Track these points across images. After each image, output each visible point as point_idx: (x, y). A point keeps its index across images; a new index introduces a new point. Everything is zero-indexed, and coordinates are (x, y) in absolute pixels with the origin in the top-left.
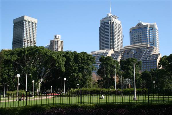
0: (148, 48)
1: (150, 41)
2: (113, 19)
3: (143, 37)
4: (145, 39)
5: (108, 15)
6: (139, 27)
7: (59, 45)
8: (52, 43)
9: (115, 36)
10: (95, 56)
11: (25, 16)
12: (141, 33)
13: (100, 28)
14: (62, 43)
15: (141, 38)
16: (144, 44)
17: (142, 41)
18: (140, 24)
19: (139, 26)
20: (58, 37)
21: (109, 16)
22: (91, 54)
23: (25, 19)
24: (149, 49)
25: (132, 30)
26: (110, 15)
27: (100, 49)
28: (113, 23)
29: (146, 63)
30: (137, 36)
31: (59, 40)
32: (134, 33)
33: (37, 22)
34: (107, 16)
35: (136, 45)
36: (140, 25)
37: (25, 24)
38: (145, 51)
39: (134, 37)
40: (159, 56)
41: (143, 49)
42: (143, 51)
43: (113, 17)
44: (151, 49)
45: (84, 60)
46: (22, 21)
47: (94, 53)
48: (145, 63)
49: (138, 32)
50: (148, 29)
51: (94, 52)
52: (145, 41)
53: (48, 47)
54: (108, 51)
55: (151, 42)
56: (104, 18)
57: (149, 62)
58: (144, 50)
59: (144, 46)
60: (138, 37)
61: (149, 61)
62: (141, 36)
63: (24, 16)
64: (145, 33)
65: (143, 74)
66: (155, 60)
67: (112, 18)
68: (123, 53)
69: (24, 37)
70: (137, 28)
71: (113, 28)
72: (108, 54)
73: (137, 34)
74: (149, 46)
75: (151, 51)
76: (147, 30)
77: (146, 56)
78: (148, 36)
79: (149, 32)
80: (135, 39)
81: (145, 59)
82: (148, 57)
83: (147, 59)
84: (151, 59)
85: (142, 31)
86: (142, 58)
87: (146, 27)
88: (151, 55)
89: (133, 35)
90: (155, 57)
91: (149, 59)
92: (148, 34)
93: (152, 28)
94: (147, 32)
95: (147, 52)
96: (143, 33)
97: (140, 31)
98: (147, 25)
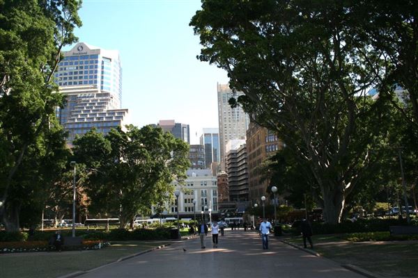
0: (98, 95)
3: (86, 72)
4: (91, 77)
6: (78, 52)
12: (82, 68)
15: (81, 77)
16: (87, 88)
17: (83, 80)
19: (78, 50)
24: (100, 98)
30: (71, 73)
32: (66, 64)
36: (82, 48)
38: (88, 101)
39: (66, 74)
40: (126, 113)
41: (85, 97)
42: (84, 101)
44: (104, 98)
49: (76, 63)
50: (100, 59)
52: (91, 82)
57: (98, 128)
58: (87, 99)
59: (87, 92)
60: (73, 76)
61: (99, 125)
62: (81, 73)
64: (91, 67)
66: (115, 121)
70: (74, 54)
73: (72, 68)
74: (100, 92)
75: (104, 103)
76: (97, 62)
77: (91, 112)
78: (99, 74)
79: (103, 68)
80: (65, 78)
81: (88, 119)
82: (98, 116)
83: (95, 120)
84: (104, 119)
85: (86, 63)
86: (79, 117)
87: (94, 56)
88: (105, 110)
89: (61, 69)
90: (116, 115)
91: (99, 118)
92: (99, 69)
93: (110, 59)
94: (96, 67)
95: (94, 104)
96: (86, 67)
97: (81, 63)
98: (99, 50)
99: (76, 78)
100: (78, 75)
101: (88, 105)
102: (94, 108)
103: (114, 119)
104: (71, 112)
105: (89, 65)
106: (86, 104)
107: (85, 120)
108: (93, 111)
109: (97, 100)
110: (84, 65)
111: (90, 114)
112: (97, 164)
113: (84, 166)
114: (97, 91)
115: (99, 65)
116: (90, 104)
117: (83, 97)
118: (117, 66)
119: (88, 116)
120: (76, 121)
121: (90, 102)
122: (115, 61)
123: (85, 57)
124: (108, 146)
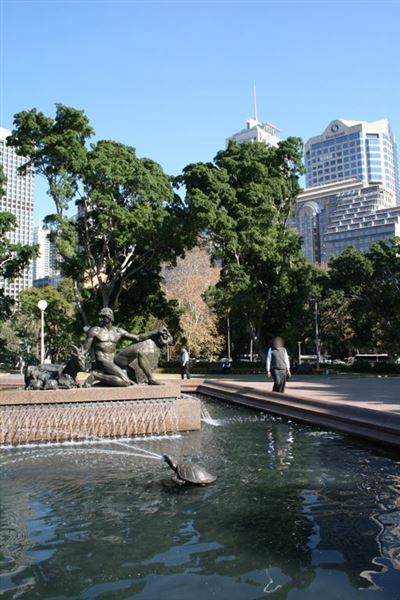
0: (364, 191)
1: (370, 177)
2: (262, 135)
3: (346, 160)
4: (354, 165)
5: (248, 124)
6: (333, 134)
12: (339, 154)
15: (340, 168)
16: (349, 183)
17: (343, 171)
18: (335, 126)
19: (333, 130)
21: (251, 127)
24: (367, 195)
25: (312, 146)
26: (253, 123)
29: (357, 238)
30: (327, 164)
32: (319, 153)
34: (246, 127)
36: (337, 127)
38: (351, 201)
39: (320, 167)
41: (346, 196)
42: (347, 202)
43: (262, 127)
44: (372, 194)
48: (352, 239)
49: (332, 150)
50: (363, 138)
52: (354, 172)
53: (75, 220)
55: (373, 180)
56: (238, 131)
57: (365, 236)
58: (350, 198)
59: (348, 188)
60: (330, 167)
61: (367, 233)
62: (340, 161)
64: (353, 151)
66: (387, 225)
67: (259, 130)
70: (327, 137)
73: (328, 157)
74: (366, 186)
75: (372, 201)
76: (359, 143)
77: (356, 216)
78: (364, 160)
79: (368, 149)
80: (321, 172)
81: (351, 225)
82: (364, 220)
83: (361, 226)
84: (373, 224)
85: (345, 146)
86: (341, 224)
87: (356, 133)
88: (374, 211)
89: (314, 161)
90: (389, 216)
91: (366, 224)
92: (363, 153)
93: (377, 135)
94: (359, 149)
95: (359, 204)
96: (346, 153)
97: (339, 148)
98: (360, 125)
99: (333, 169)
100: (337, 165)
101: (351, 207)
102: (359, 210)
103: (386, 222)
104: (330, 219)
105: (349, 149)
106: (348, 206)
107: (349, 228)
108: (358, 214)
109: (362, 198)
110: (342, 150)
111: (354, 219)
112: (357, 289)
113: (342, 293)
114: (362, 186)
115: (363, 146)
116: (353, 205)
117: (345, 196)
118: (388, 142)
119: (352, 222)
120: (337, 230)
121: (354, 202)
122: (384, 136)
123: (343, 138)
124: (369, 267)
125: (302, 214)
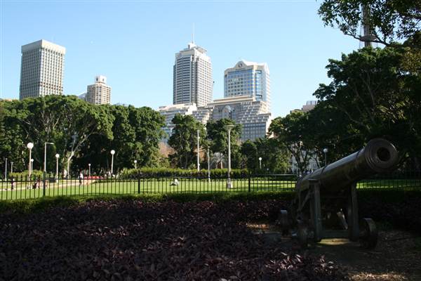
0: (254, 103)
1: (256, 92)
2: (197, 53)
4: (249, 89)
5: (189, 46)
6: (239, 68)
7: (104, 93)
8: (92, 91)
9: (200, 81)
10: (165, 113)
11: (43, 41)
12: (242, 79)
13: (175, 67)
14: (109, 90)
15: (242, 86)
16: (247, 97)
17: (244, 91)
18: (241, 64)
19: (239, 66)
20: (101, 80)
21: (190, 48)
22: (157, 110)
23: (43, 46)
24: (255, 105)
25: (228, 73)
26: (192, 46)
27: (174, 103)
28: (198, 59)
29: (250, 127)
30: (235, 83)
31: (103, 85)
32: (232, 77)
33: (64, 53)
34: (187, 47)
35: (234, 97)
37: (42, 54)
39: (232, 84)
40: (269, 116)
41: (245, 105)
42: (245, 108)
43: (197, 49)
44: (257, 105)
45: (147, 120)
46: (37, 49)
47: (164, 109)
48: (248, 127)
49: (238, 76)
50: (254, 72)
51: (164, 107)
52: (249, 93)
53: (84, 96)
54: (187, 107)
55: (258, 94)
56: (182, 50)
57: (253, 127)
58: (247, 106)
59: (246, 100)
60: (237, 85)
61: (254, 125)
62: (242, 83)
63: (41, 41)
64: (248, 78)
65: (244, 145)
66: (263, 123)
67: (196, 51)
68: (212, 110)
69: (41, 78)
70: (236, 69)
71: (196, 68)
72: (187, 111)
73: (236, 80)
74: (254, 100)
75: (257, 109)
76: (252, 74)
78: (254, 83)
79: (256, 78)
80: (232, 87)
82: (253, 119)
83: (251, 122)
84: (257, 121)
85: (245, 75)
86: (242, 120)
87: (250, 69)
88: (257, 114)
90: (264, 118)
91: (254, 121)
92: (253, 80)
93: (261, 71)
94: (252, 78)
95: (251, 110)
96: (245, 79)
97: (242, 76)
98: (253, 66)
99: (239, 86)
100: (240, 84)
102: (251, 113)
103: (262, 121)
104: (238, 116)
106: (246, 110)
107: (246, 122)
108: (250, 115)
109: (252, 107)
114: (252, 100)
115: (254, 76)
116: (248, 110)
119: (248, 119)
121: (249, 108)
123: (244, 71)
124: (255, 147)
125: (223, 111)
